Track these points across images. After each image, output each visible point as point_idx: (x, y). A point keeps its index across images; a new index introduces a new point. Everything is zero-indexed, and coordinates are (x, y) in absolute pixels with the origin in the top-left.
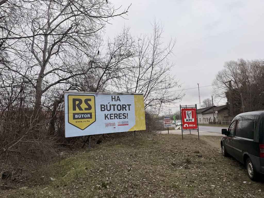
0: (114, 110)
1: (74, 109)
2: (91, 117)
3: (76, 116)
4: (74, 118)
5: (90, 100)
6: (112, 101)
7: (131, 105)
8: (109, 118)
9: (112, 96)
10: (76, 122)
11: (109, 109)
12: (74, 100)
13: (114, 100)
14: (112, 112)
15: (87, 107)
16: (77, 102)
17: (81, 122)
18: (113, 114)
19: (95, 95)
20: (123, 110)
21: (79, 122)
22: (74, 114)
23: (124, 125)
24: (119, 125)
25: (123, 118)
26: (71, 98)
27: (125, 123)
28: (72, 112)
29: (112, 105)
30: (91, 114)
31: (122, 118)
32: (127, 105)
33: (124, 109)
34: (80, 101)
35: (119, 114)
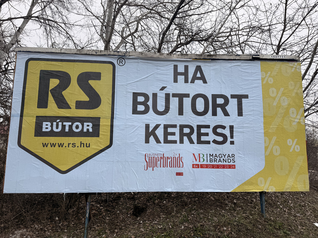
0: (181, 112)
1: (42, 103)
2: (96, 133)
3: (44, 126)
4: (39, 132)
5: (97, 76)
6: (176, 81)
7: (246, 97)
8: (161, 139)
9: (176, 67)
10: (45, 145)
11: (161, 108)
12: (45, 76)
13: (181, 78)
14: (172, 117)
15: (85, 98)
16: (54, 83)
17: (61, 145)
18: (174, 126)
19: (115, 62)
20: (214, 114)
21: (53, 145)
22: (40, 120)
23: (218, 167)
24: (198, 166)
25: (215, 142)
26: (36, 69)
27: (220, 161)
28: (32, 110)
29: (174, 95)
30: (96, 122)
31: (208, 142)
32: (233, 96)
33: (219, 110)
34: (65, 79)
35: (199, 127)
